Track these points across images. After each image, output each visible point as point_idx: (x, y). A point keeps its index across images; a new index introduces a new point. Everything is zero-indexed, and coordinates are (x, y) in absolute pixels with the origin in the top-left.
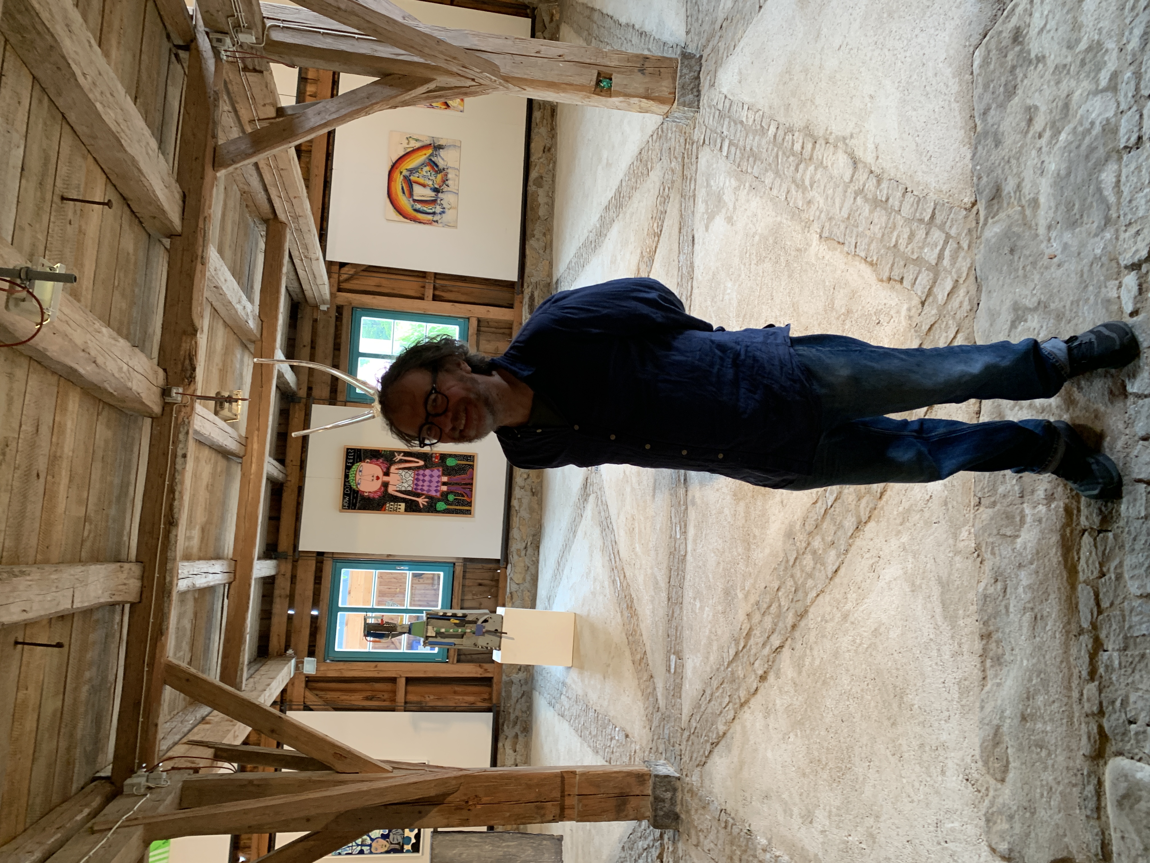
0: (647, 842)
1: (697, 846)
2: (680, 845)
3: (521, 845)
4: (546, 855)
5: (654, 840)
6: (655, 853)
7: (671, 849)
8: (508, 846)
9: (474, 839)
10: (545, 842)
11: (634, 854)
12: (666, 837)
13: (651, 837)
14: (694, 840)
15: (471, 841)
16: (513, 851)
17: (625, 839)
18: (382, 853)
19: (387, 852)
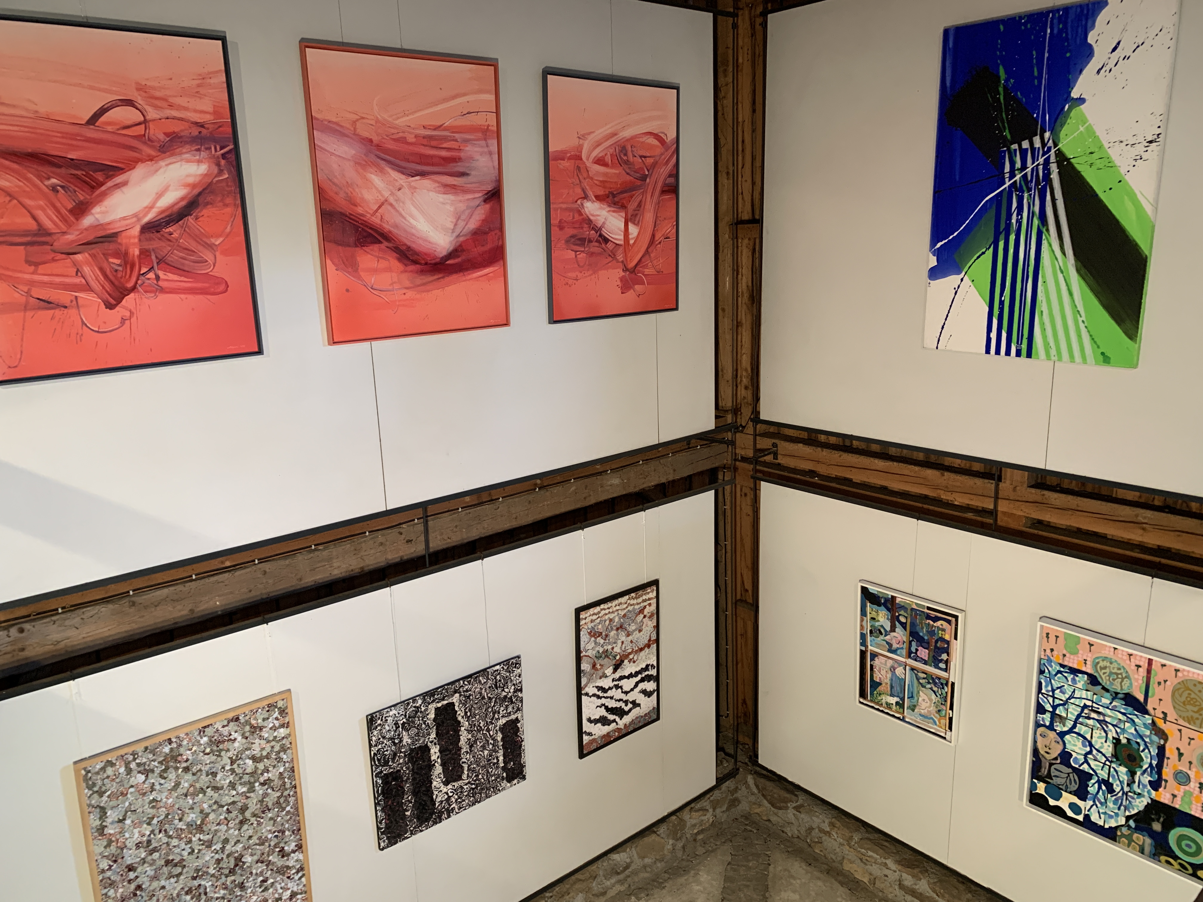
18: (1035, 742)
19: (1035, 752)
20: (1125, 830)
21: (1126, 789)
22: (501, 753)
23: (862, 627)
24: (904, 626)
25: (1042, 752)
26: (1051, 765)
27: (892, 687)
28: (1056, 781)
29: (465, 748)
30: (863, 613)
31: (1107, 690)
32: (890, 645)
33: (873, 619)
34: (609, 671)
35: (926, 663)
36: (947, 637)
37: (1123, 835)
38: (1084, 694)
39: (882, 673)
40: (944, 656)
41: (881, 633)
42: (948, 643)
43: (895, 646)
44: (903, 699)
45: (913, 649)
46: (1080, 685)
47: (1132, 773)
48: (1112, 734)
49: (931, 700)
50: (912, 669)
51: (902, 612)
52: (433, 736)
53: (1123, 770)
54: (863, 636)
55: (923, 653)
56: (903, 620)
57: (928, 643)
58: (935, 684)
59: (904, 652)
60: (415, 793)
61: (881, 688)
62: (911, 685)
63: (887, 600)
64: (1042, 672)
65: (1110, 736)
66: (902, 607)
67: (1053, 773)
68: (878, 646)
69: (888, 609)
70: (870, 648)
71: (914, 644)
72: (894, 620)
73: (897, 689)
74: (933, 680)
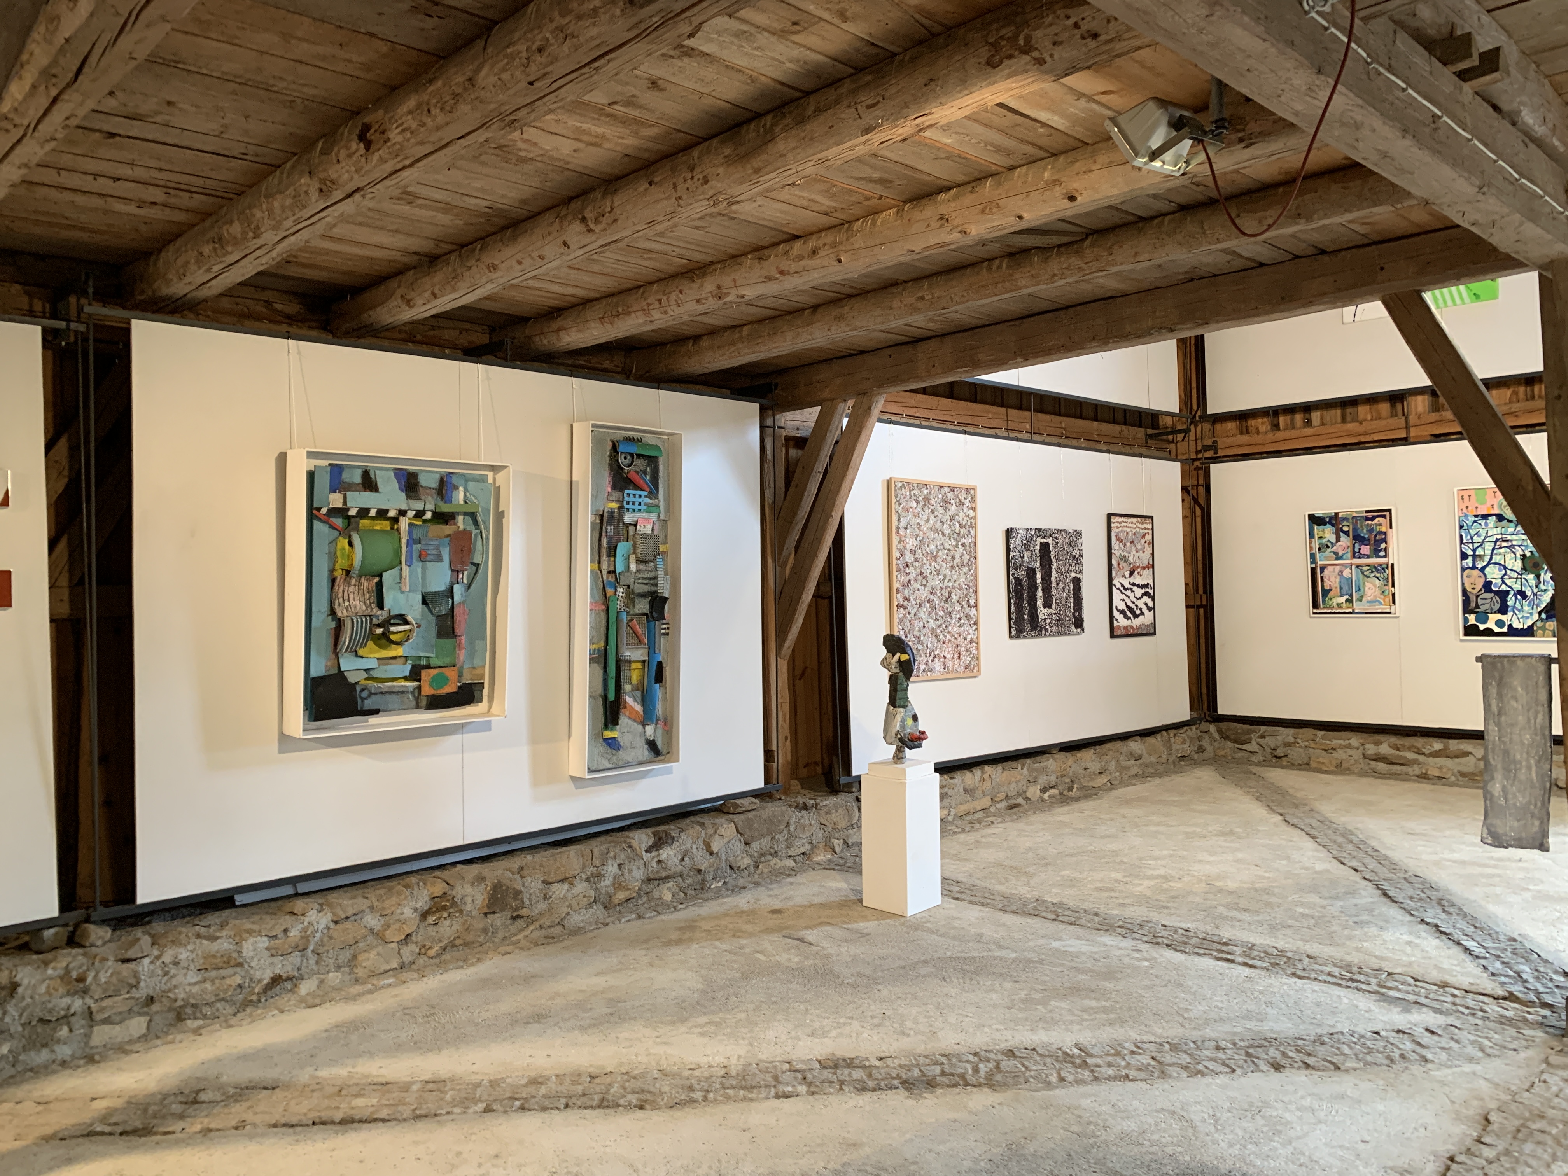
0: (1531, 980)
1: (1546, 1061)
2: (1539, 1034)
3: (1533, 787)
4: (1516, 824)
5: (1538, 993)
6: (1517, 989)
7: (1529, 1017)
8: (1529, 768)
9: (1540, 717)
10: (1537, 823)
11: (1507, 956)
12: (1546, 1012)
13: (1541, 989)
14: (1555, 1059)
15: (1537, 712)
16: (1522, 775)
17: (1529, 946)
18: (1463, 584)
19: (1465, 592)
20: (1539, 624)
21: (1535, 590)
22: (1072, 600)
23: (1311, 548)
24: (1347, 533)
25: (1469, 589)
26: (1477, 597)
27: (1341, 588)
28: (1483, 608)
29: (1054, 585)
30: (1312, 535)
31: (1510, 521)
32: (1336, 553)
33: (1320, 538)
34: (1127, 574)
35: (1368, 557)
36: (1384, 530)
37: (1539, 628)
38: (1495, 531)
39: (1331, 579)
40: (1383, 546)
41: (1328, 547)
42: (1385, 533)
43: (1340, 554)
44: (1351, 595)
45: (1357, 550)
46: (1491, 525)
47: (1538, 576)
48: (1519, 552)
49: (1375, 586)
50: (1357, 567)
51: (1345, 523)
52: (1038, 564)
53: (1531, 577)
54: (1313, 556)
55: (1366, 549)
56: (1345, 529)
57: (1369, 540)
58: (1377, 571)
59: (1349, 555)
60: (1029, 604)
61: (1331, 594)
62: (1358, 579)
63: (1331, 518)
64: (1461, 527)
65: (1518, 556)
66: (1345, 519)
67: (1480, 602)
68: (1327, 558)
69: (1333, 525)
70: (1320, 563)
71: (1357, 545)
72: (1339, 532)
73: (1346, 588)
74: (1374, 568)
